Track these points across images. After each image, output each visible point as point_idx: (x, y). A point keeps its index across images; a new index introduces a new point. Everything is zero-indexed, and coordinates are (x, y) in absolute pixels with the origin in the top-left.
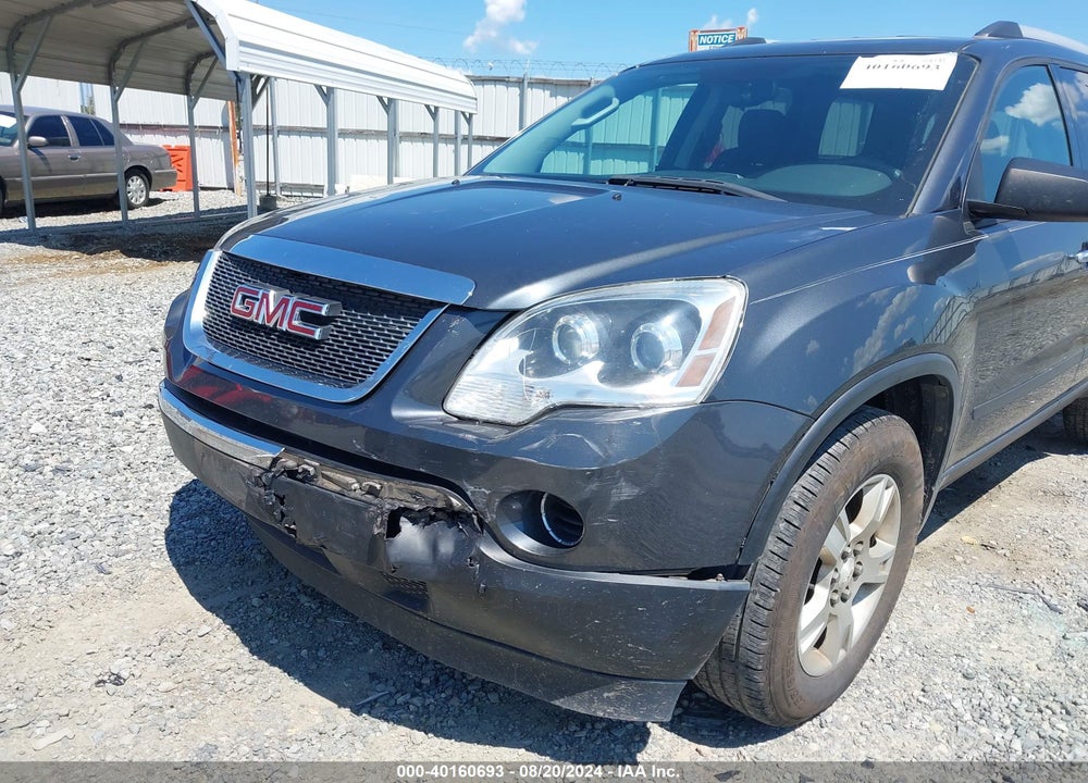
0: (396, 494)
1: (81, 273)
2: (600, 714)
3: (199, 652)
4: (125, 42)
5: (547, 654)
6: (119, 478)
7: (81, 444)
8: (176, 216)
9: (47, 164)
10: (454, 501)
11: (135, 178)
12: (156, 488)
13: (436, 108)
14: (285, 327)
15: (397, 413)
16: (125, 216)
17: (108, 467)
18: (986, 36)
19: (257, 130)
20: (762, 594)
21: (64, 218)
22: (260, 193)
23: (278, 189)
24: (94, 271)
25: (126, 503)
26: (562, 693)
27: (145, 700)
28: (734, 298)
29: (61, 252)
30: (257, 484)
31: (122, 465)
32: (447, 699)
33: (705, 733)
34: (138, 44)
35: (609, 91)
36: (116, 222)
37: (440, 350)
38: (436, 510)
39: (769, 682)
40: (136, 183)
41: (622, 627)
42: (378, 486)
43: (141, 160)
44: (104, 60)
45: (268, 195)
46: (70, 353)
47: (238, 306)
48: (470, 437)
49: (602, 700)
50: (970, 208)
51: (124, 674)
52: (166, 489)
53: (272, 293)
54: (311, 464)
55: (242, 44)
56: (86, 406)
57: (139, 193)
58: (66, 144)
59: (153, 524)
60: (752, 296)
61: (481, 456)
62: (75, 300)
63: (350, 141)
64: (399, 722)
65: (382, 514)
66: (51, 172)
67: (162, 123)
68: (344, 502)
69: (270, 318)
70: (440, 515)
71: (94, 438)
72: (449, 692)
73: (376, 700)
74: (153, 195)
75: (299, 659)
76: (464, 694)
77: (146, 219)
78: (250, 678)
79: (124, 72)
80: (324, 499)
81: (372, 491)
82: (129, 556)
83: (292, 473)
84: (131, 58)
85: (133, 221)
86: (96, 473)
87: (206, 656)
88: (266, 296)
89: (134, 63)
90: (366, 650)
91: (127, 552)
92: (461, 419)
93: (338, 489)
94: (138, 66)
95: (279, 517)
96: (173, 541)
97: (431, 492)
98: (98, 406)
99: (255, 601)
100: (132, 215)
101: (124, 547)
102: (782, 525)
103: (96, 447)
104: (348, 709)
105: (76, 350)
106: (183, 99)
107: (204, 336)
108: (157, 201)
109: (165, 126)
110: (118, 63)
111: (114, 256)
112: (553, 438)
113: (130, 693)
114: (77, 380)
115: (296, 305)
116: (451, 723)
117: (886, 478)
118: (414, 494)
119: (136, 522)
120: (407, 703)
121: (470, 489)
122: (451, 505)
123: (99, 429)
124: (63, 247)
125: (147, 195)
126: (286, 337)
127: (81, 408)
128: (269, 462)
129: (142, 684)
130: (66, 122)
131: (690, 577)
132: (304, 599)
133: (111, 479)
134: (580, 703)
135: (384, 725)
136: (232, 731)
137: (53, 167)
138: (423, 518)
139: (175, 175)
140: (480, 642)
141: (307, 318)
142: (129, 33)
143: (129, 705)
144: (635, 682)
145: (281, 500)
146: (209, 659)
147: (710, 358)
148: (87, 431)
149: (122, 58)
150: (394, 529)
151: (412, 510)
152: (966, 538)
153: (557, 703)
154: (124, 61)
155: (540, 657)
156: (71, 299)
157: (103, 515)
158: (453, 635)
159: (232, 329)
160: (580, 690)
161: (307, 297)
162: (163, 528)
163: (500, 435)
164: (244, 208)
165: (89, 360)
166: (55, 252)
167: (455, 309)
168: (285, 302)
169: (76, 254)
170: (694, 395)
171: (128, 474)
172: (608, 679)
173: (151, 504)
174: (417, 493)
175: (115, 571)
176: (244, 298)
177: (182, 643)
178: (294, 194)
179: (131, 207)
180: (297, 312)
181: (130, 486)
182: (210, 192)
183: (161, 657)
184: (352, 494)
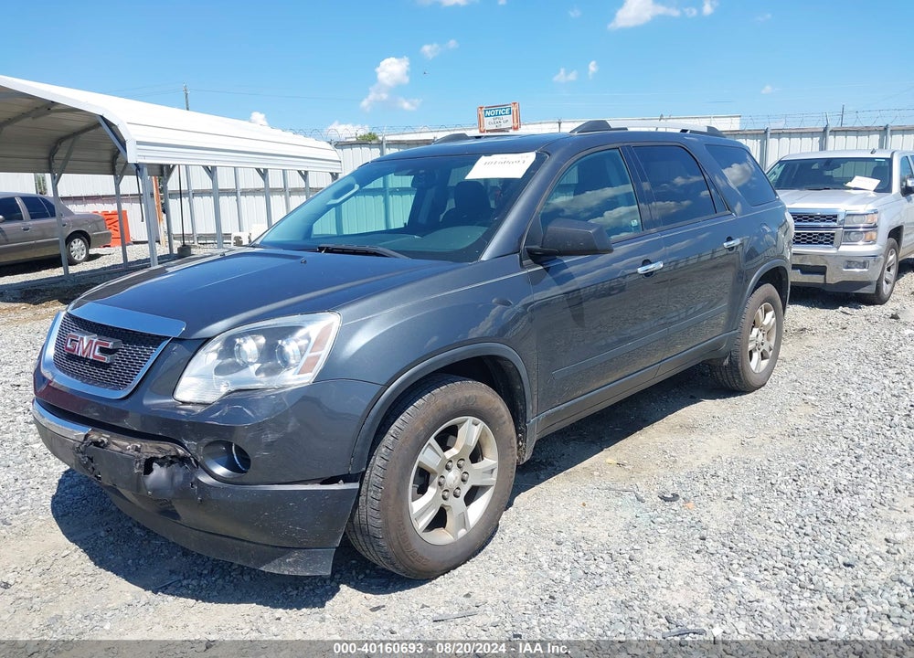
0: (149, 450)
1: (26, 320)
2: (286, 573)
3: (61, 567)
4: (60, 140)
5: (248, 538)
6: (27, 465)
7: (4, 445)
8: (109, 268)
9: (5, 235)
10: (180, 451)
11: (76, 240)
12: (51, 470)
13: (306, 172)
14: (91, 357)
15: (146, 402)
16: (66, 271)
17: (20, 458)
18: (576, 133)
19: (173, 195)
20: (374, 491)
21: (20, 276)
22: (177, 244)
23: (196, 239)
24: (36, 318)
25: (28, 481)
26: (264, 563)
27: (22, 595)
28: (332, 324)
29: (13, 305)
30: (78, 452)
31: (30, 456)
32: (216, 580)
33: (374, 587)
34: (71, 140)
35: (352, 180)
36: (61, 276)
37: (168, 363)
38: (172, 457)
39: (390, 545)
40: (78, 245)
41: (282, 516)
42: (139, 446)
43: (80, 226)
44: (45, 155)
45: (184, 245)
46: (6, 382)
47: (69, 346)
48: (183, 412)
49: (286, 564)
50: (528, 252)
51: (11, 582)
52: (59, 469)
53: (85, 338)
54: (104, 437)
55: (139, 143)
56: (11, 419)
57: (81, 251)
58: (20, 218)
59: (45, 493)
60: (344, 321)
61: (190, 423)
62: (15, 342)
63: (251, 198)
64: (181, 596)
65: (140, 461)
66: (7, 241)
67: (101, 194)
68: (122, 457)
69: (84, 353)
70: (174, 460)
71: (14, 440)
72: (217, 576)
73: (169, 585)
74: (92, 251)
75: (127, 566)
76: (228, 577)
77: (86, 272)
78: (90, 579)
79: (61, 162)
80: (112, 456)
81: (137, 450)
82: (24, 513)
83: (96, 444)
84: (66, 151)
85: (74, 274)
86: (11, 463)
87: (66, 568)
88: (82, 339)
89: (69, 154)
90: (172, 557)
91: (24, 511)
92: (184, 403)
93: (119, 449)
94: (72, 157)
95: (91, 470)
96: (56, 502)
97: (167, 446)
98: (20, 418)
99: (102, 534)
100: (72, 270)
101: (22, 508)
102: (384, 449)
103: (15, 446)
104: (150, 591)
105: (10, 379)
106: (111, 178)
107: (54, 366)
108: (97, 256)
109: (103, 196)
110: (56, 156)
111: (54, 305)
112: (227, 409)
113: (13, 592)
114: (8, 401)
115: (97, 343)
116: (215, 593)
117: (471, 419)
118: (159, 448)
119: (33, 493)
120: (188, 585)
121: (186, 443)
122: (178, 453)
123: (18, 434)
124: (15, 301)
125: (87, 252)
126: (94, 363)
127: (7, 420)
128: (83, 438)
129: (22, 586)
130: (19, 202)
131: (322, 483)
132: (136, 530)
133: (20, 466)
134: (274, 567)
135: (170, 598)
136: (74, 607)
137: (9, 237)
138: (165, 461)
139: (110, 234)
140: (216, 537)
141: (103, 350)
142: (63, 134)
143: (11, 599)
144: (303, 551)
145: (91, 459)
146: (66, 570)
147: (318, 357)
148: (9, 436)
149: (60, 151)
150: (148, 470)
151: (158, 458)
152: (609, 460)
153: (262, 569)
154: (61, 154)
155: (248, 542)
156: (12, 342)
157: (11, 489)
158: (202, 534)
159: (68, 359)
160: (274, 559)
161: (104, 338)
162: (51, 495)
163: (199, 409)
164: (147, 260)
165: (19, 386)
166: (8, 305)
167: (175, 340)
168: (91, 342)
169: (23, 305)
170: (308, 378)
171: (33, 462)
172: (288, 550)
173: (45, 481)
174: (160, 448)
175: (14, 523)
176: (72, 340)
177: (51, 562)
178: (208, 242)
179: (73, 263)
180: (97, 348)
181: (34, 469)
182: (140, 245)
183: (37, 571)
184: (127, 452)
